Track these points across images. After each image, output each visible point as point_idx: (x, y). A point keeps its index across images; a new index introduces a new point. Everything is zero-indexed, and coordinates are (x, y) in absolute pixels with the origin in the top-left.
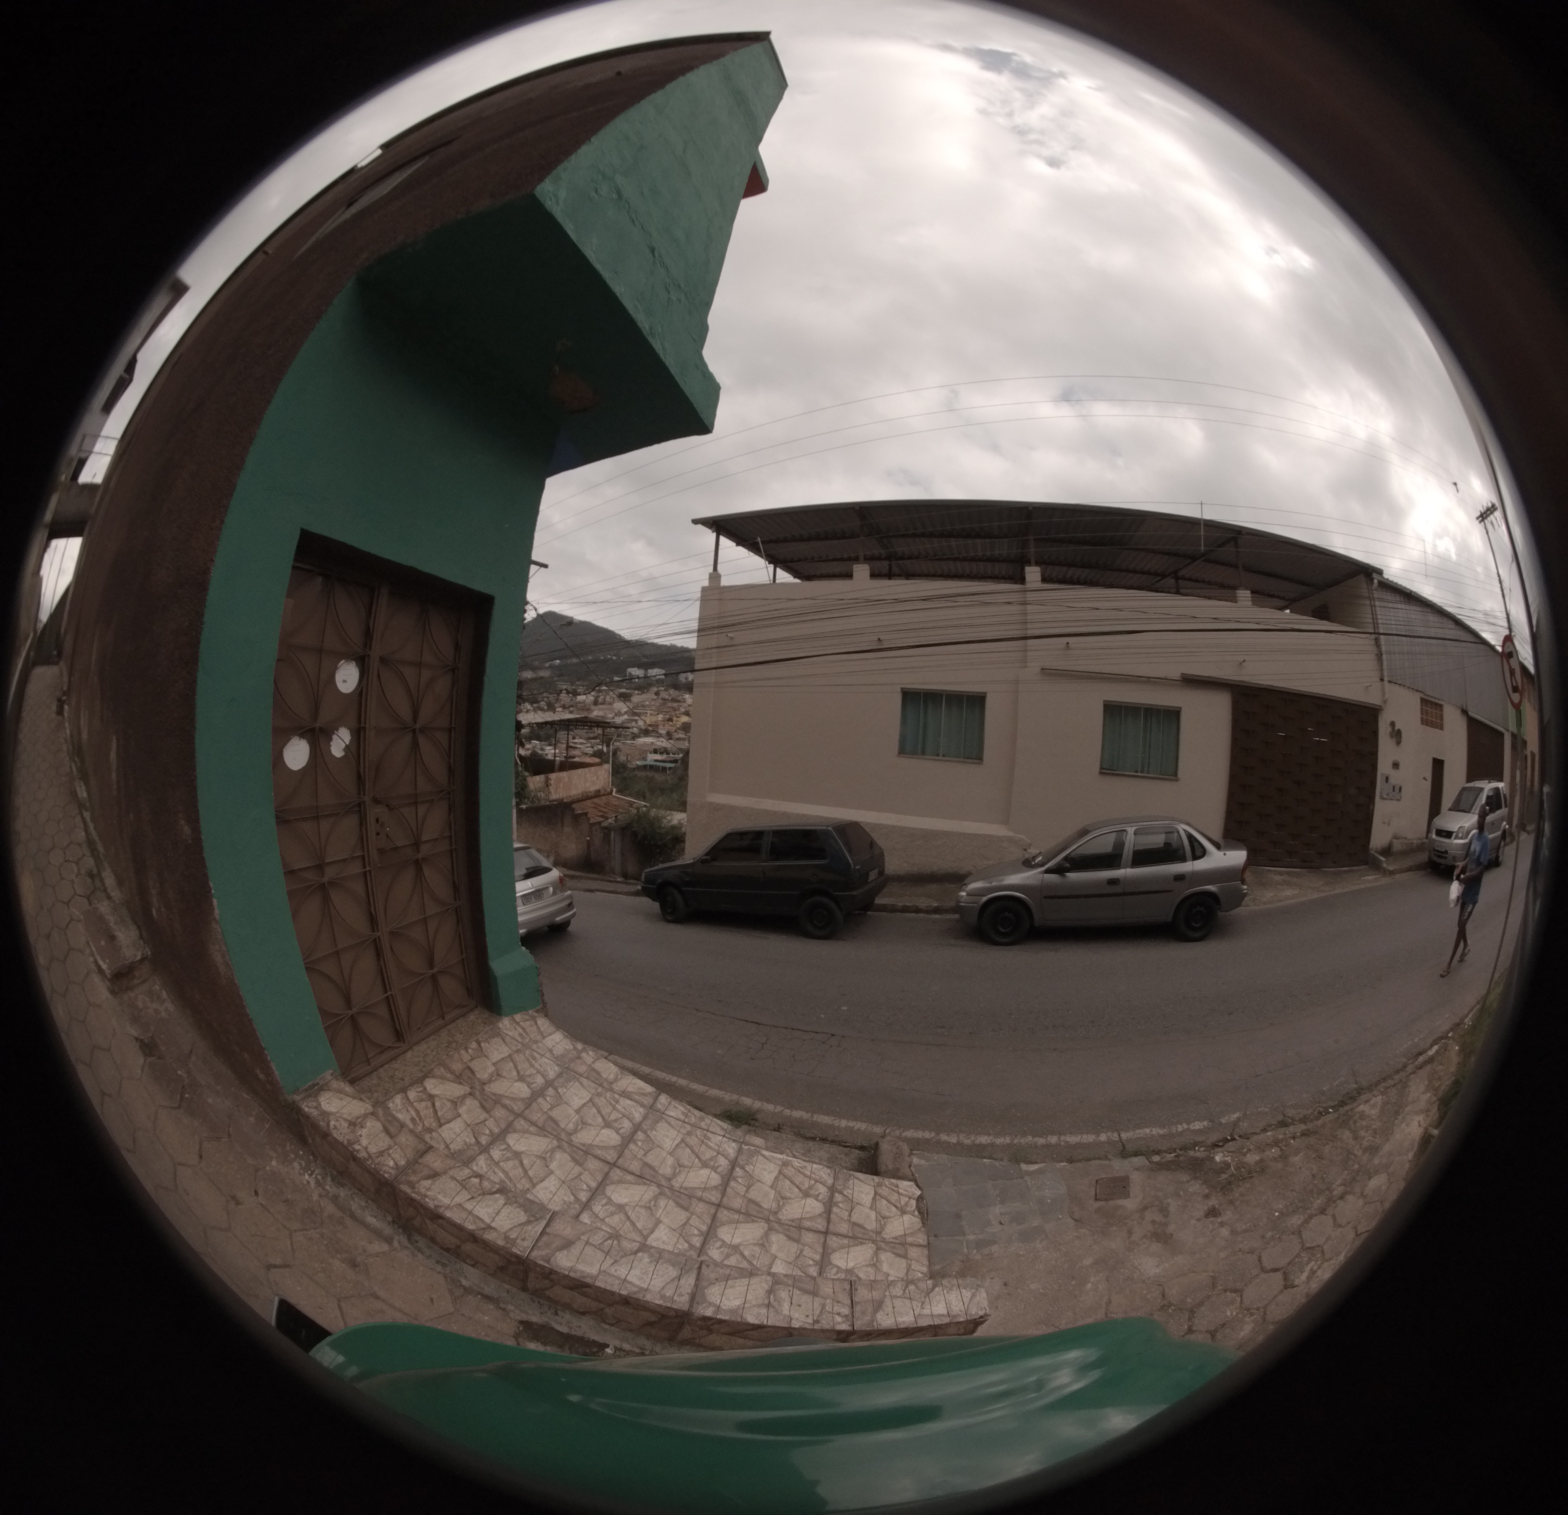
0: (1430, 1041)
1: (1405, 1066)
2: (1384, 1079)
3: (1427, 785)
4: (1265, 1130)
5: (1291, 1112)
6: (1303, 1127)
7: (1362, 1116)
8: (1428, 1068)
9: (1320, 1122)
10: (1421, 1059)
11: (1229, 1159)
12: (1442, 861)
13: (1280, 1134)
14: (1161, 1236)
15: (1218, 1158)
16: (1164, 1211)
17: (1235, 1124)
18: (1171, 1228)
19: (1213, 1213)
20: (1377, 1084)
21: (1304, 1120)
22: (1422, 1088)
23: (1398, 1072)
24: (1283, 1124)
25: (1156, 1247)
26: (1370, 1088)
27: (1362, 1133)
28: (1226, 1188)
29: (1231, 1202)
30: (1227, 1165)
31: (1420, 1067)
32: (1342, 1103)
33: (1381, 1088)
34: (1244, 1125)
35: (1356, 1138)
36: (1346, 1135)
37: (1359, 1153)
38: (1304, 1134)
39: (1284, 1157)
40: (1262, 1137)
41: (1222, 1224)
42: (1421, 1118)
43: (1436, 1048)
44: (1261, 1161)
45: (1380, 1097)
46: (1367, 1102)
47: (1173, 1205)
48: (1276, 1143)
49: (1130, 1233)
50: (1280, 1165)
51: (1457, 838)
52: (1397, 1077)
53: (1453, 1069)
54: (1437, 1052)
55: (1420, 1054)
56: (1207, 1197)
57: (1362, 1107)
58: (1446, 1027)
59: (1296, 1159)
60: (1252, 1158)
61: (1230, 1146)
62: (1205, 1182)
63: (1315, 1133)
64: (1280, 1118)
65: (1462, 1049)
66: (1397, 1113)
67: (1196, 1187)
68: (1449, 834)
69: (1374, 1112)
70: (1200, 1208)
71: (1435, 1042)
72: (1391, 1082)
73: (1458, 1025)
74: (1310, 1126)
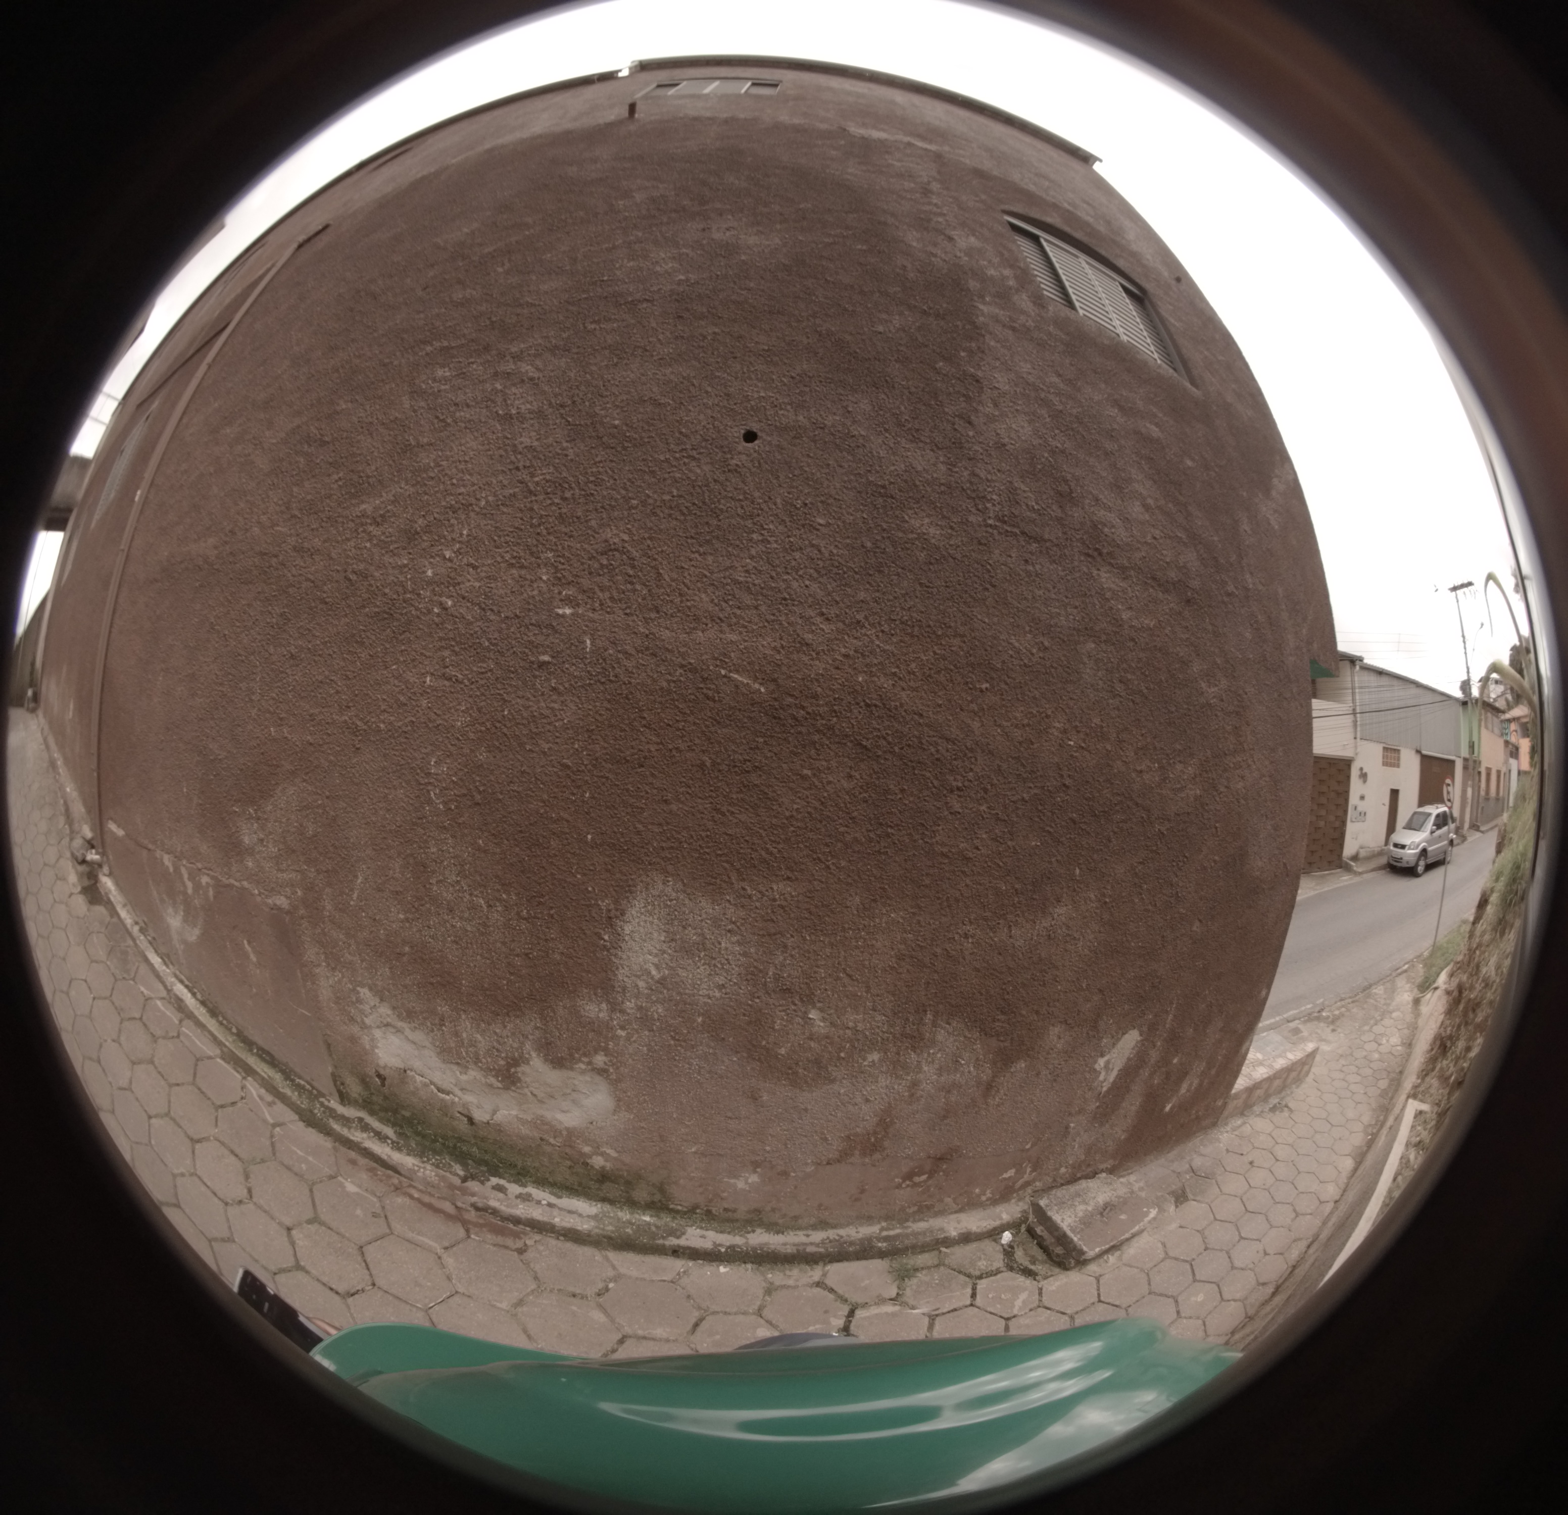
0: (1403, 962)
2: (1382, 980)
3: (1386, 810)
4: (1336, 1003)
5: (1343, 995)
11: (1328, 1015)
12: (1399, 865)
13: (1343, 1003)
15: (1323, 1014)
16: (1317, 1034)
17: (1322, 1003)
18: (1325, 1037)
19: (1334, 1031)
20: (1378, 982)
21: (1350, 998)
22: (1404, 982)
23: (1388, 976)
24: (1342, 1000)
26: (1375, 984)
27: (1379, 1000)
34: (1326, 1003)
41: (1340, 1033)
44: (1341, 1013)
46: (1376, 988)
48: (1343, 1006)
50: (1349, 1013)
51: (1410, 849)
53: (1421, 973)
54: (1408, 968)
55: (1398, 969)
56: (1328, 1027)
57: (1375, 991)
58: (1412, 956)
59: (1355, 1011)
60: (1336, 1013)
61: (1325, 1010)
62: (1324, 1022)
63: (1357, 1001)
64: (1340, 998)
67: (1322, 1025)
68: (1403, 847)
71: (1406, 964)
72: (1386, 980)
73: (1419, 956)
74: (1354, 999)
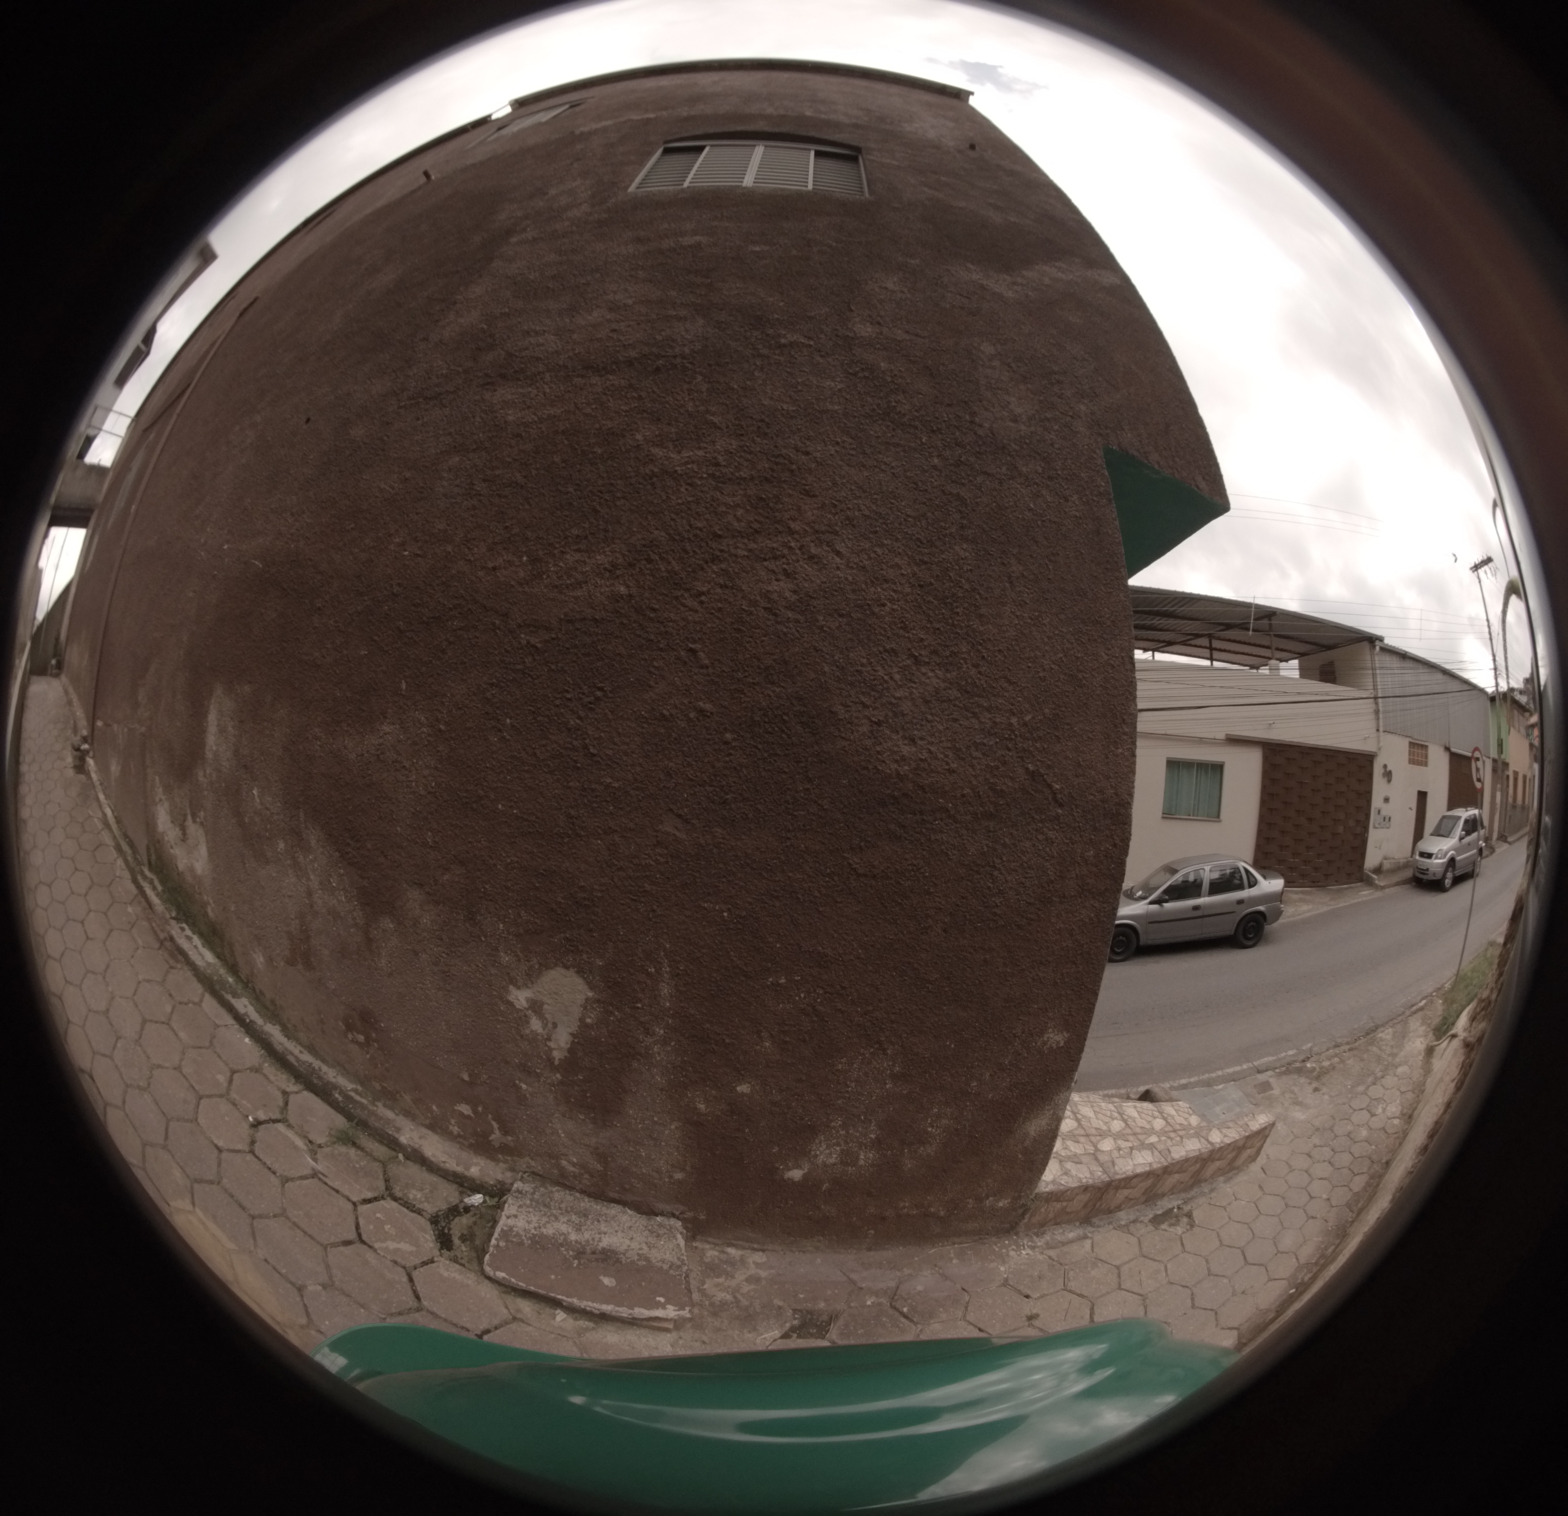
0: (1420, 998)
1: (1404, 1013)
2: (1392, 1020)
3: (1412, 815)
4: (1328, 1050)
5: (1339, 1041)
6: (1348, 1047)
7: (1381, 1039)
8: (1420, 1014)
9: (1357, 1044)
10: (1414, 1008)
11: (1314, 1065)
12: (1425, 877)
13: (1337, 1050)
14: (1297, 1103)
15: (1309, 1065)
16: (1292, 1092)
17: (1311, 1049)
18: (1300, 1099)
19: (1316, 1090)
20: (1387, 1023)
21: (1348, 1043)
22: (1418, 1024)
23: (1400, 1015)
24: (1337, 1047)
25: (1297, 1108)
26: (1383, 1025)
27: (1384, 1047)
28: (1318, 1078)
29: (1323, 1084)
30: (1314, 1069)
31: (1415, 1013)
32: (1368, 1034)
33: (1391, 1024)
34: (1316, 1049)
35: (1381, 1050)
36: (1375, 1049)
37: (1385, 1057)
38: (1350, 1050)
39: (1342, 1061)
40: (1327, 1053)
41: (1323, 1094)
42: (1422, 1039)
43: (1424, 1002)
44: (1331, 1064)
45: (1390, 1030)
46: (1382, 1032)
47: (1296, 1089)
48: (1336, 1055)
49: (1283, 1104)
50: (1342, 1066)
51: (1436, 858)
52: (1400, 1018)
53: (1440, 1012)
54: (1426, 1004)
55: (1413, 1006)
56: (1310, 1083)
57: (1380, 1035)
58: (1430, 990)
59: (1350, 1062)
60: (1326, 1064)
61: (1312, 1059)
62: (1307, 1077)
63: (1356, 1049)
64: (1334, 1043)
65: (1445, 1001)
66: (1404, 1037)
67: (1303, 1080)
68: (1430, 856)
69: (1388, 1037)
70: (1309, 1089)
71: (1423, 999)
72: (1395, 1021)
73: (1439, 989)
74: (1352, 1046)
